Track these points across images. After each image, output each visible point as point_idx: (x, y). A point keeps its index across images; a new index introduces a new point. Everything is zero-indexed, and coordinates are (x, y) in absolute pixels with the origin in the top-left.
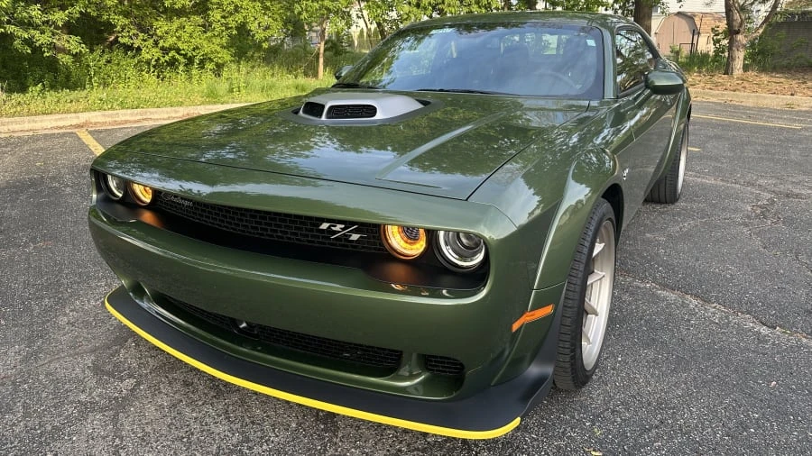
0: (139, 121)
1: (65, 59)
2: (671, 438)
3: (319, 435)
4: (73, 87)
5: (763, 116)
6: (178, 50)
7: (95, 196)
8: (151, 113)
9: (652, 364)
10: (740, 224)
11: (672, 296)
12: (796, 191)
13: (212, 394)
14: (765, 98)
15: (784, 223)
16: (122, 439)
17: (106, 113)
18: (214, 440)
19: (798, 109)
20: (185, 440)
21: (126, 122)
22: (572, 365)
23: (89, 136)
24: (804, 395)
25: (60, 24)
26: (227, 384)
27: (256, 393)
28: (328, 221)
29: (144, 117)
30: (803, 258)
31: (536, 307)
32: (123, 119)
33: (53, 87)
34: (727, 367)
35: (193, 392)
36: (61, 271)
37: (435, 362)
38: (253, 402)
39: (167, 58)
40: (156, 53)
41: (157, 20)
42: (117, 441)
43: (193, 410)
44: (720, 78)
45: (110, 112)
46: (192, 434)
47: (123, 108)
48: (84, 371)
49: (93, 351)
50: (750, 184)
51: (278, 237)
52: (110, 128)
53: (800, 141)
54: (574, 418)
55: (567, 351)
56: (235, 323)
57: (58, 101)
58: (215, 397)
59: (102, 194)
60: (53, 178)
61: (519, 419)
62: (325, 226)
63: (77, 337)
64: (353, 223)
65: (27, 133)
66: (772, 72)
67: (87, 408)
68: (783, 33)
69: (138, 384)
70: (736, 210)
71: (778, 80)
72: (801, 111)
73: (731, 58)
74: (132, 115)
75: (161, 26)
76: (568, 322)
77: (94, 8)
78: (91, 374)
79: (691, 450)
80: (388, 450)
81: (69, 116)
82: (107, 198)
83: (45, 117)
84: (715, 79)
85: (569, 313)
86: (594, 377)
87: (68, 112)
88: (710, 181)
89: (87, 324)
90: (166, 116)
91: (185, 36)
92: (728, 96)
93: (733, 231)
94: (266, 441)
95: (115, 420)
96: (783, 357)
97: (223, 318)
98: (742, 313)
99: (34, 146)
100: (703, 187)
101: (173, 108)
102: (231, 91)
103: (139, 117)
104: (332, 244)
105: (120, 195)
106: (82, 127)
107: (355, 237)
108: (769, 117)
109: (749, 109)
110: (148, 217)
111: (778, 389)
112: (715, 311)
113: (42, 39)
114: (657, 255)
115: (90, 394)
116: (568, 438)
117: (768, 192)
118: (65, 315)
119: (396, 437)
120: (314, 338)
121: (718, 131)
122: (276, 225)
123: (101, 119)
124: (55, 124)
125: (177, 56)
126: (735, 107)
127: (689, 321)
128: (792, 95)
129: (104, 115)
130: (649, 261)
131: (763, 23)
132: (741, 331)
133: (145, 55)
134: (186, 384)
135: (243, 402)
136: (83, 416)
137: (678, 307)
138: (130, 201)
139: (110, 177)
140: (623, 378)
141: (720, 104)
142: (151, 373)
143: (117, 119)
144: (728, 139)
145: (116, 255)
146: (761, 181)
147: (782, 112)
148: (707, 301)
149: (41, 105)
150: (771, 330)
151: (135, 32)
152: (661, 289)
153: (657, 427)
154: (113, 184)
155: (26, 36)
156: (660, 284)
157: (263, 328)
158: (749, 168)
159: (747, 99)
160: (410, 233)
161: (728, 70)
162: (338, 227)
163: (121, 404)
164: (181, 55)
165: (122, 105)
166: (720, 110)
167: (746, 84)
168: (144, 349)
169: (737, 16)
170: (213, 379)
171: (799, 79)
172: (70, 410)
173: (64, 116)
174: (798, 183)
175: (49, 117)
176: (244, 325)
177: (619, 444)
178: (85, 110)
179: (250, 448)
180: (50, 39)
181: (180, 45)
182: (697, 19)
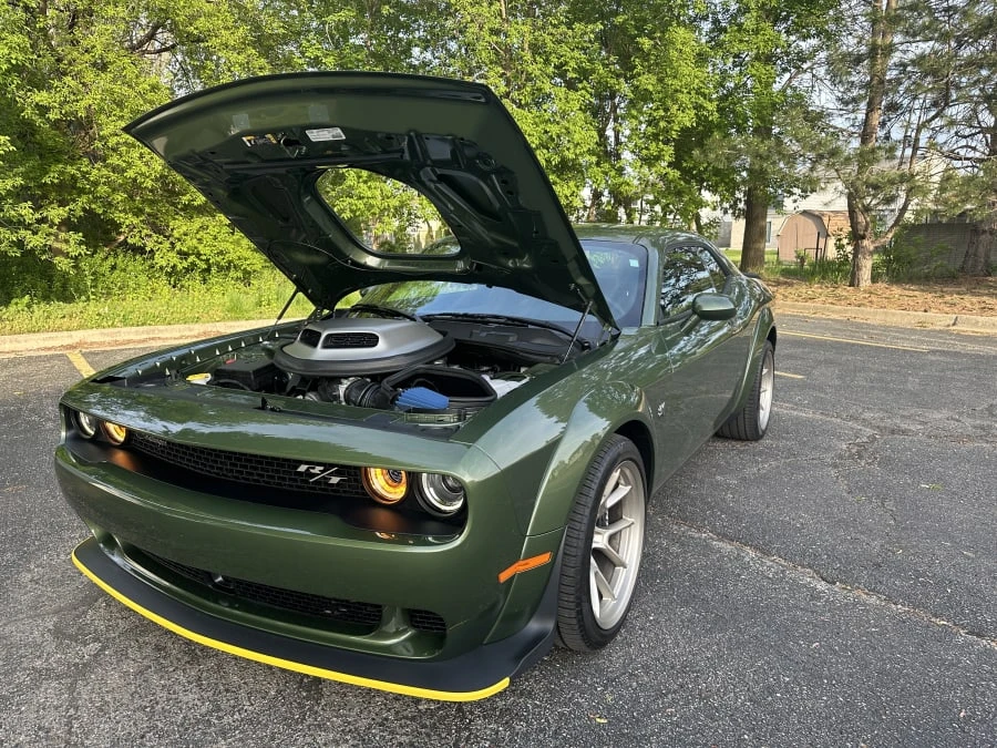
0: (144, 341)
1: (63, 264)
2: (687, 703)
3: (299, 703)
4: (68, 299)
5: (887, 336)
6: (198, 255)
7: (63, 434)
8: (159, 331)
9: (686, 624)
10: (829, 466)
11: (726, 547)
12: (904, 426)
13: (186, 658)
14: (894, 315)
15: (879, 464)
16: (77, 709)
17: (106, 331)
18: (181, 709)
19: (931, 327)
20: (148, 710)
21: (129, 342)
22: (579, 621)
23: (82, 359)
24: (846, 657)
25: (57, 221)
26: (204, 648)
27: (236, 658)
28: (306, 463)
29: (151, 336)
30: (890, 504)
31: (531, 554)
32: (127, 338)
33: (46, 298)
34: (769, 626)
35: (164, 658)
36: (29, 520)
37: (421, 617)
38: (231, 668)
39: (185, 264)
40: (174, 259)
41: (175, 219)
42: (72, 711)
43: (162, 677)
44: (844, 290)
45: (111, 330)
46: (157, 703)
47: (126, 325)
48: (43, 635)
49: (56, 612)
50: (853, 418)
51: (254, 480)
52: (108, 348)
53: (923, 367)
54: (586, 682)
55: (572, 605)
56: (210, 576)
57: (48, 317)
58: (189, 662)
59: (73, 432)
60: (33, 411)
61: (507, 680)
62: (303, 468)
63: (40, 596)
64: (332, 466)
65: (7, 356)
66: (907, 284)
67: (40, 676)
68: (920, 238)
69: (104, 648)
70: (827, 450)
71: (911, 293)
72: (935, 331)
73: (856, 267)
74: (137, 332)
75: (179, 226)
76: (571, 572)
77: (99, 204)
78: (50, 638)
79: (706, 716)
80: (373, 719)
81: (59, 334)
82: (78, 437)
83: (32, 336)
84: (839, 291)
85: (572, 562)
86: (619, 638)
87: (59, 329)
88: (807, 414)
89: (53, 582)
90: (178, 335)
91: (208, 239)
92: (851, 312)
93: (818, 474)
94: (239, 711)
95: (72, 688)
96: (833, 616)
97: (198, 572)
98: (803, 567)
99: (13, 371)
100: (798, 422)
101: (187, 326)
102: (259, 304)
103: (145, 336)
104: (311, 488)
105: (92, 433)
106: (75, 348)
107: (335, 480)
108: (894, 337)
109: (874, 327)
110: (121, 458)
111: (819, 650)
112: (772, 565)
113: (34, 241)
114: (723, 500)
115: (47, 660)
116: (574, 704)
117: (871, 428)
118: (29, 571)
119: (385, 705)
120: (292, 593)
121: (831, 355)
122: (252, 467)
123: (97, 339)
124: (42, 345)
125: (198, 262)
126: (859, 326)
127: (739, 575)
128: (926, 311)
129: (102, 334)
130: (712, 508)
131: (892, 227)
132: (795, 586)
133: (159, 261)
134: (158, 648)
135: (220, 667)
136: (36, 684)
137: (730, 559)
138: (102, 440)
139: (81, 414)
140: (650, 639)
141: (841, 321)
142: (119, 637)
143: (118, 339)
144: (840, 364)
145: (88, 505)
146: (867, 415)
147: (913, 331)
148: (767, 553)
149: (27, 321)
150: (829, 586)
151: (149, 232)
152: (719, 540)
153: (675, 692)
154: (84, 420)
155: (15, 239)
156: (718, 534)
157: (239, 582)
158: (855, 400)
159: (874, 316)
160: (394, 476)
161: (853, 282)
162: (318, 469)
163: (82, 670)
164: (202, 260)
165: (125, 321)
166: (839, 330)
167: (874, 298)
168: (115, 610)
169: (861, 218)
170: (189, 643)
171: (936, 292)
172: (22, 677)
173: (54, 334)
174: (909, 417)
175: (37, 336)
176: (220, 579)
177: (628, 711)
178: (80, 327)
179: (219, 718)
180: (43, 241)
181: (201, 247)
182: (825, 219)
